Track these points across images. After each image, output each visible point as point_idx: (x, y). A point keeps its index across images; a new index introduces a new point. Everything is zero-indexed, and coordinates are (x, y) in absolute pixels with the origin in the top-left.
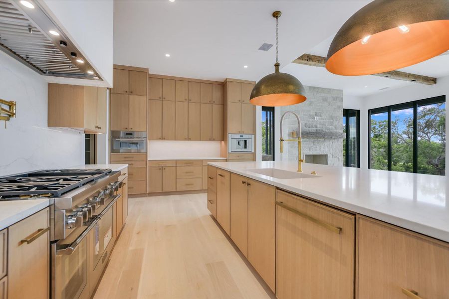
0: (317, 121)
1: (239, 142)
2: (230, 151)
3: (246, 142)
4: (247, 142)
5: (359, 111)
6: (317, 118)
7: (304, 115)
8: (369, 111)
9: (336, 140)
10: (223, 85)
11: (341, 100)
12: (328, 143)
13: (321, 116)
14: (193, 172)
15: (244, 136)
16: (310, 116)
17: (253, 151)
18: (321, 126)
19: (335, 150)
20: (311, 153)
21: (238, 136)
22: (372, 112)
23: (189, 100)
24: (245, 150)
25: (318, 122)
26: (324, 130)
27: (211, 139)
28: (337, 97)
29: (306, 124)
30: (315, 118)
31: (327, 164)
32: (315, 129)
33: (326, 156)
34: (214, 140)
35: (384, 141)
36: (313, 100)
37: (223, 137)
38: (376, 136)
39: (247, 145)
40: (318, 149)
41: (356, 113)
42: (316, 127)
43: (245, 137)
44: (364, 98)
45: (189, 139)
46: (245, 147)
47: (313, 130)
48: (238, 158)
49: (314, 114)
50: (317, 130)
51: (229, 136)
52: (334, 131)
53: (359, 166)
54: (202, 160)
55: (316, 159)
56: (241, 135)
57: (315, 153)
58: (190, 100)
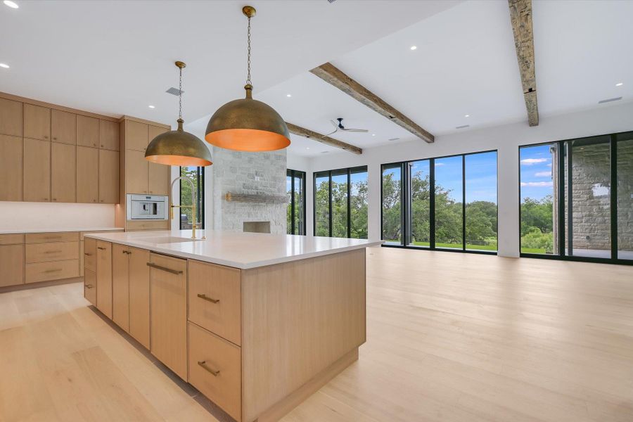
0: (257, 182)
1: (144, 206)
2: (129, 218)
3: (155, 206)
4: (158, 206)
5: (305, 173)
6: (258, 179)
7: (242, 173)
8: (314, 173)
9: (278, 205)
10: (119, 124)
11: (285, 159)
12: (271, 208)
13: (262, 176)
14: (60, 251)
15: (152, 197)
16: (249, 175)
17: (167, 218)
18: (262, 188)
19: (277, 215)
20: (251, 220)
21: (144, 198)
22: (317, 175)
23: (52, 139)
24: (155, 216)
25: (260, 184)
26: (267, 193)
27: (97, 200)
28: (280, 156)
29: (244, 184)
30: (256, 177)
31: (270, 232)
32: (255, 191)
33: (269, 222)
34: (102, 202)
35: (344, 207)
36: (254, 156)
37: (119, 198)
38: (337, 201)
39: (158, 210)
40: (259, 215)
41: (302, 175)
42: (256, 188)
43: (154, 199)
44: (310, 159)
45: (52, 199)
46: (155, 213)
47: (253, 192)
48: (143, 228)
49: (254, 173)
50: (257, 193)
51: (128, 197)
52: (277, 194)
53: (305, 234)
54: (79, 232)
55: (258, 227)
56: (148, 196)
57: (255, 220)
58: (55, 139)
